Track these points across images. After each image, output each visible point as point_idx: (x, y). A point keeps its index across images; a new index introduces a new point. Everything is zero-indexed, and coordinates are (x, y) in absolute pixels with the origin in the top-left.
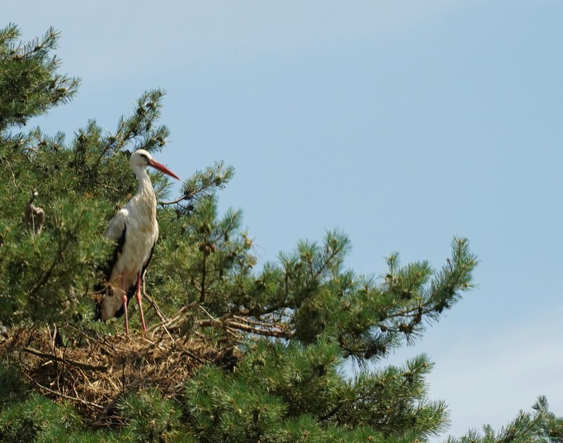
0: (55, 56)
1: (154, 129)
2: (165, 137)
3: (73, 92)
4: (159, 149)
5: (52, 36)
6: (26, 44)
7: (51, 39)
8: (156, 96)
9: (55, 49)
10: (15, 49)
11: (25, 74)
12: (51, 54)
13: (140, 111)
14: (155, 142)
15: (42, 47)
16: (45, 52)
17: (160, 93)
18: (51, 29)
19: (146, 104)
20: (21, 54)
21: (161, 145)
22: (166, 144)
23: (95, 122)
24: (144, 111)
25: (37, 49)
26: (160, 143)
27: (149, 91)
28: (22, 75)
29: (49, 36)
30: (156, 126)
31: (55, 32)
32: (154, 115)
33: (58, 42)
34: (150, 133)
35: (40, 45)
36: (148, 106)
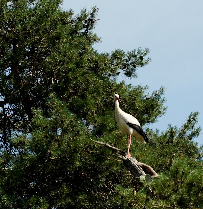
0: (164, 98)
1: (195, 128)
2: (199, 131)
3: (164, 112)
4: (197, 137)
5: (162, 89)
6: (152, 93)
7: (162, 90)
8: (196, 114)
9: (164, 95)
10: (147, 95)
11: (152, 105)
12: (162, 97)
13: (189, 121)
14: (196, 134)
15: (158, 94)
16: (159, 96)
17: (197, 113)
18: (162, 87)
19: (191, 118)
20: (149, 97)
21: (198, 135)
22: (200, 134)
23: (171, 125)
24: (191, 121)
25: (156, 95)
26: (197, 134)
27: (193, 113)
28: (151, 105)
29: (161, 89)
30: (196, 127)
31: (164, 88)
32: (195, 122)
33: (165, 92)
34: (194, 130)
35: (157, 93)
36: (192, 118)
